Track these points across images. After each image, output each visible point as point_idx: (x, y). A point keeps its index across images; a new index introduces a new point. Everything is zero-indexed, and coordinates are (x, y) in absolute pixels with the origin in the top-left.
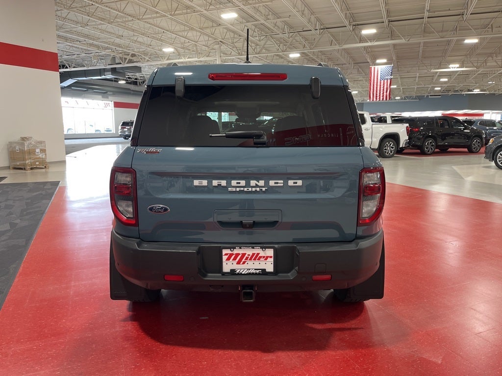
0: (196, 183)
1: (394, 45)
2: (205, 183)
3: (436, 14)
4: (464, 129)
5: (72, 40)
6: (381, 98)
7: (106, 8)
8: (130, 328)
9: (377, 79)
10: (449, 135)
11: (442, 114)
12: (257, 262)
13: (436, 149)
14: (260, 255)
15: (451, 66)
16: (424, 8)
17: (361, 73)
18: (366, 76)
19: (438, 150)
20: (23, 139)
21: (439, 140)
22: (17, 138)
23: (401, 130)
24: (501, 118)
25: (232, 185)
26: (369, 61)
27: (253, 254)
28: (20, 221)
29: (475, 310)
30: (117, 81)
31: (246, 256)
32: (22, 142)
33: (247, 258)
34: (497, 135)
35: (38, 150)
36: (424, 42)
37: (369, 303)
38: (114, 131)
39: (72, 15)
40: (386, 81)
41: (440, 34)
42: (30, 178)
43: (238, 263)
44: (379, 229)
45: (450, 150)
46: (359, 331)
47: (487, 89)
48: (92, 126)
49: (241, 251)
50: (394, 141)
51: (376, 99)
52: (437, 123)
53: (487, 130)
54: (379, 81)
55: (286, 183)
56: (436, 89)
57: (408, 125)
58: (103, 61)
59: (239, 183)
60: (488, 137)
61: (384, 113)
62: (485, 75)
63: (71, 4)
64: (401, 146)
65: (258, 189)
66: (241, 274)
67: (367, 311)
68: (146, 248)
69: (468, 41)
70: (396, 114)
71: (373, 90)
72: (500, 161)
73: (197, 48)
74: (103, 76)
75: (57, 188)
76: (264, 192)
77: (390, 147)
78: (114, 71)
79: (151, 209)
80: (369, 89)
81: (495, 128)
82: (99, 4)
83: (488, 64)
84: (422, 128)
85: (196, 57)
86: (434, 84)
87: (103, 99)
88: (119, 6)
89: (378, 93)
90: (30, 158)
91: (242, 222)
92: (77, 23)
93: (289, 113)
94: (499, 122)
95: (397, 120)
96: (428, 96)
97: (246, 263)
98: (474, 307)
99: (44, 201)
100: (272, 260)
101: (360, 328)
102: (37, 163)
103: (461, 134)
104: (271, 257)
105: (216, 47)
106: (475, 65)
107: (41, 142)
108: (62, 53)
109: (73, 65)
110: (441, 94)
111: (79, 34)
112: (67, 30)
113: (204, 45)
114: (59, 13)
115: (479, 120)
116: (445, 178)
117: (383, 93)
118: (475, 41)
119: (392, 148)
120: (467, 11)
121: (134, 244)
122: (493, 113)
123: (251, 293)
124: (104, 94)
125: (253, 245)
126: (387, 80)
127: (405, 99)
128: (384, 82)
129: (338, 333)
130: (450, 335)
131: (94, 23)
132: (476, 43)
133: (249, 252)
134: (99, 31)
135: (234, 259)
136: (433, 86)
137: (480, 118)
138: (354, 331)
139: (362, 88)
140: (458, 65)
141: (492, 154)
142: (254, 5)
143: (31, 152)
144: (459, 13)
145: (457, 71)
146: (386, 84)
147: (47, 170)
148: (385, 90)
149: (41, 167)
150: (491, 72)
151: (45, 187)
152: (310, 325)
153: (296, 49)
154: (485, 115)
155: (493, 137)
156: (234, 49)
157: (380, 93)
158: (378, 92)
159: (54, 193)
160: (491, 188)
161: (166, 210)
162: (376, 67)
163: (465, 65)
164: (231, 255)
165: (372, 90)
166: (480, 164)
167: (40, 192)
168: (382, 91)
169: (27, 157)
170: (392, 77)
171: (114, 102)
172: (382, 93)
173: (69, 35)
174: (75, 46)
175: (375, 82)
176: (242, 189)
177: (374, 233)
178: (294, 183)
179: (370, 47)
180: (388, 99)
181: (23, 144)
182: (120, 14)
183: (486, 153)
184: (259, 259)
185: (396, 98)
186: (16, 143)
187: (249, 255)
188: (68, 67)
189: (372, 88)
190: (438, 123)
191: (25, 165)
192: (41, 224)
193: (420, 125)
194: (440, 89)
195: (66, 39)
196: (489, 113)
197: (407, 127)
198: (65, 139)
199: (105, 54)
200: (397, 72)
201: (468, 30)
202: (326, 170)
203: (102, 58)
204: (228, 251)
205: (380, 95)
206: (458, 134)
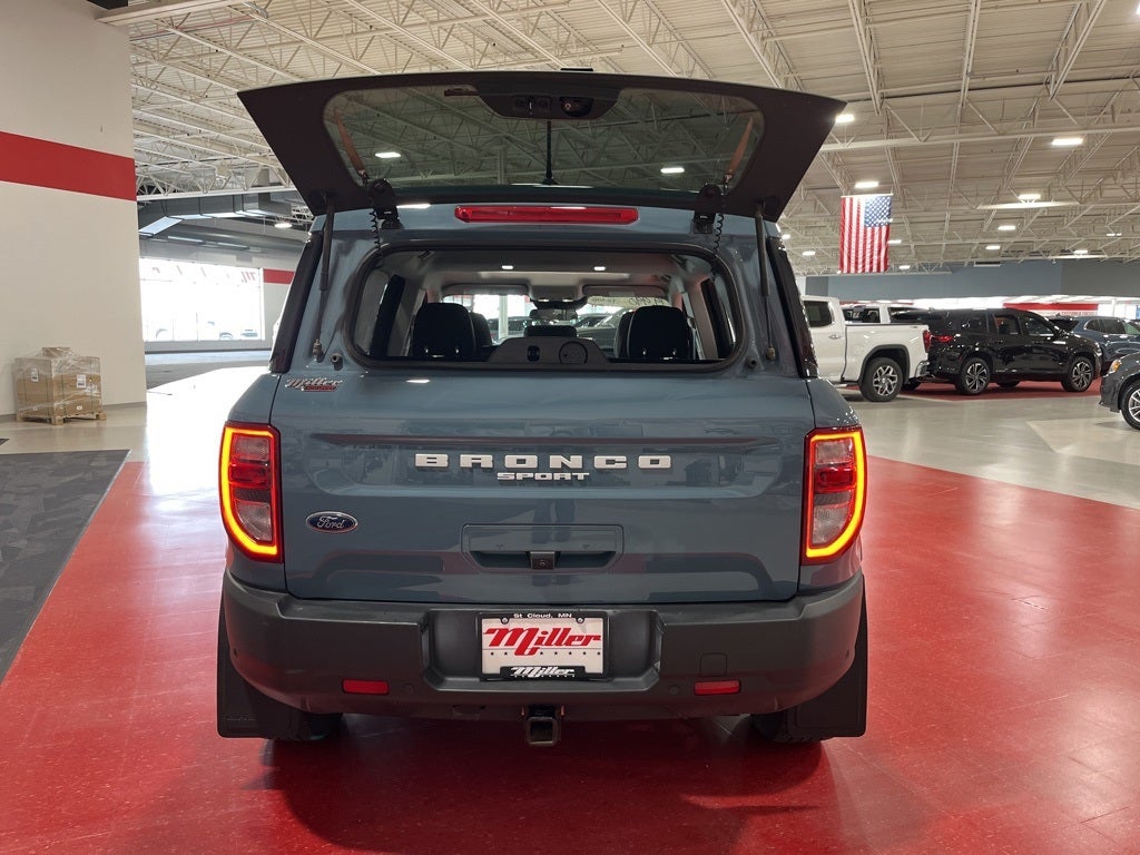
0: (422, 459)
1: (895, 150)
2: (442, 460)
3: (989, 81)
4: (1053, 339)
5: (171, 131)
6: (868, 267)
7: (248, 60)
8: (262, 806)
9: (858, 224)
10: (1019, 350)
11: (1005, 304)
12: (563, 650)
13: (992, 381)
14: (570, 634)
15: (1022, 197)
16: (960, 69)
17: (822, 211)
18: (833, 218)
19: (995, 385)
20: (50, 352)
21: (997, 361)
22: (34, 350)
23: (912, 339)
24: (1137, 315)
25: (507, 466)
26: (839, 183)
27: (556, 631)
28: (26, 542)
29: (1079, 762)
30: (272, 224)
31: (539, 634)
32: (45, 358)
33: (540, 641)
34: (1128, 352)
35: (81, 379)
36: (962, 145)
37: (833, 746)
38: (262, 336)
39: (170, 75)
40: (877, 229)
41: (997, 125)
42: (62, 441)
43: (520, 652)
44: (853, 571)
45: (1022, 384)
46: (807, 815)
47: (1105, 249)
48: (213, 323)
49: (525, 624)
50: (896, 364)
51: (856, 268)
52: (992, 324)
53: (1106, 340)
54: (862, 228)
55: (632, 462)
56: (989, 248)
57: (926, 327)
58: (240, 177)
59: (523, 461)
60: (1108, 356)
61: (874, 300)
62: (1099, 217)
63: (169, 51)
64: (912, 375)
65: (568, 476)
66: (526, 678)
67: (828, 765)
68: (300, 614)
69: (1060, 142)
70: (901, 303)
71: (850, 249)
72: (1134, 411)
73: (452, 153)
74: (241, 212)
75: (119, 465)
76: (583, 483)
77: (886, 378)
78: (264, 200)
79: (314, 522)
80: (839, 246)
81: (1123, 336)
82: (232, 50)
83: (1107, 193)
84: (958, 335)
85: (450, 173)
86: (986, 237)
87: (240, 263)
88: (277, 56)
89: (860, 256)
90: (63, 397)
91: (528, 553)
92: (183, 91)
93: (652, 299)
94: (1132, 323)
95: (903, 317)
96: (971, 264)
97: (539, 651)
98: (1077, 756)
99: (87, 497)
100: (599, 644)
101: (811, 808)
102: (79, 408)
103: (1046, 349)
104: (597, 638)
105: (497, 148)
106: (1078, 194)
107: (89, 361)
108: (147, 158)
109: (173, 186)
110: (1000, 259)
111: (184, 116)
112: (160, 107)
113: (469, 146)
114: (140, 70)
115: (1085, 319)
116: (1012, 448)
117: (872, 256)
118: (1075, 141)
119: (892, 379)
120: (1057, 75)
121: (271, 605)
122: (1118, 302)
123: (549, 725)
124: (242, 252)
125: (554, 607)
126: (880, 226)
127: (920, 269)
128: (873, 231)
129: (759, 819)
130: (1021, 825)
131: (222, 94)
132: (1079, 147)
133: (545, 625)
134: (232, 111)
135: (511, 642)
136: (983, 241)
137: (1089, 313)
138: (797, 814)
139: (825, 244)
140: (1038, 196)
141: (1116, 395)
142: (581, 58)
143: (67, 382)
144: (1037, 81)
145: (1037, 210)
146: (877, 237)
147: (102, 424)
148: (876, 249)
149: (88, 416)
150: (1113, 211)
151: (93, 464)
152: (693, 799)
153: (676, 155)
154: (1100, 307)
155: (1118, 356)
156: (536, 155)
157: (864, 256)
158: (861, 252)
159: (112, 476)
160: (1115, 472)
161: (349, 524)
162: (856, 198)
163: (1053, 194)
164: (503, 632)
165: (846, 249)
166: (1090, 416)
167: (80, 475)
168: (868, 251)
169: (55, 394)
170: (891, 220)
171: (265, 270)
172: (868, 255)
173: (165, 120)
174: (179, 143)
175: (854, 230)
176: (530, 475)
177: (840, 581)
178: (653, 462)
179: (841, 153)
180: (882, 270)
181: (47, 365)
182: (278, 72)
183: (1102, 392)
184: (568, 643)
185: (901, 267)
186: (30, 360)
187: (545, 633)
188: (161, 190)
189: (846, 243)
190: (994, 324)
191: (51, 411)
192: (75, 550)
193: (954, 328)
194: (998, 247)
195: (158, 128)
196: (1109, 302)
197: (925, 333)
198: (147, 353)
199: (246, 163)
200: (903, 210)
201: (1059, 116)
202: (730, 431)
203: (238, 171)
204: (496, 624)
205: (864, 261)
206: (1040, 348)
